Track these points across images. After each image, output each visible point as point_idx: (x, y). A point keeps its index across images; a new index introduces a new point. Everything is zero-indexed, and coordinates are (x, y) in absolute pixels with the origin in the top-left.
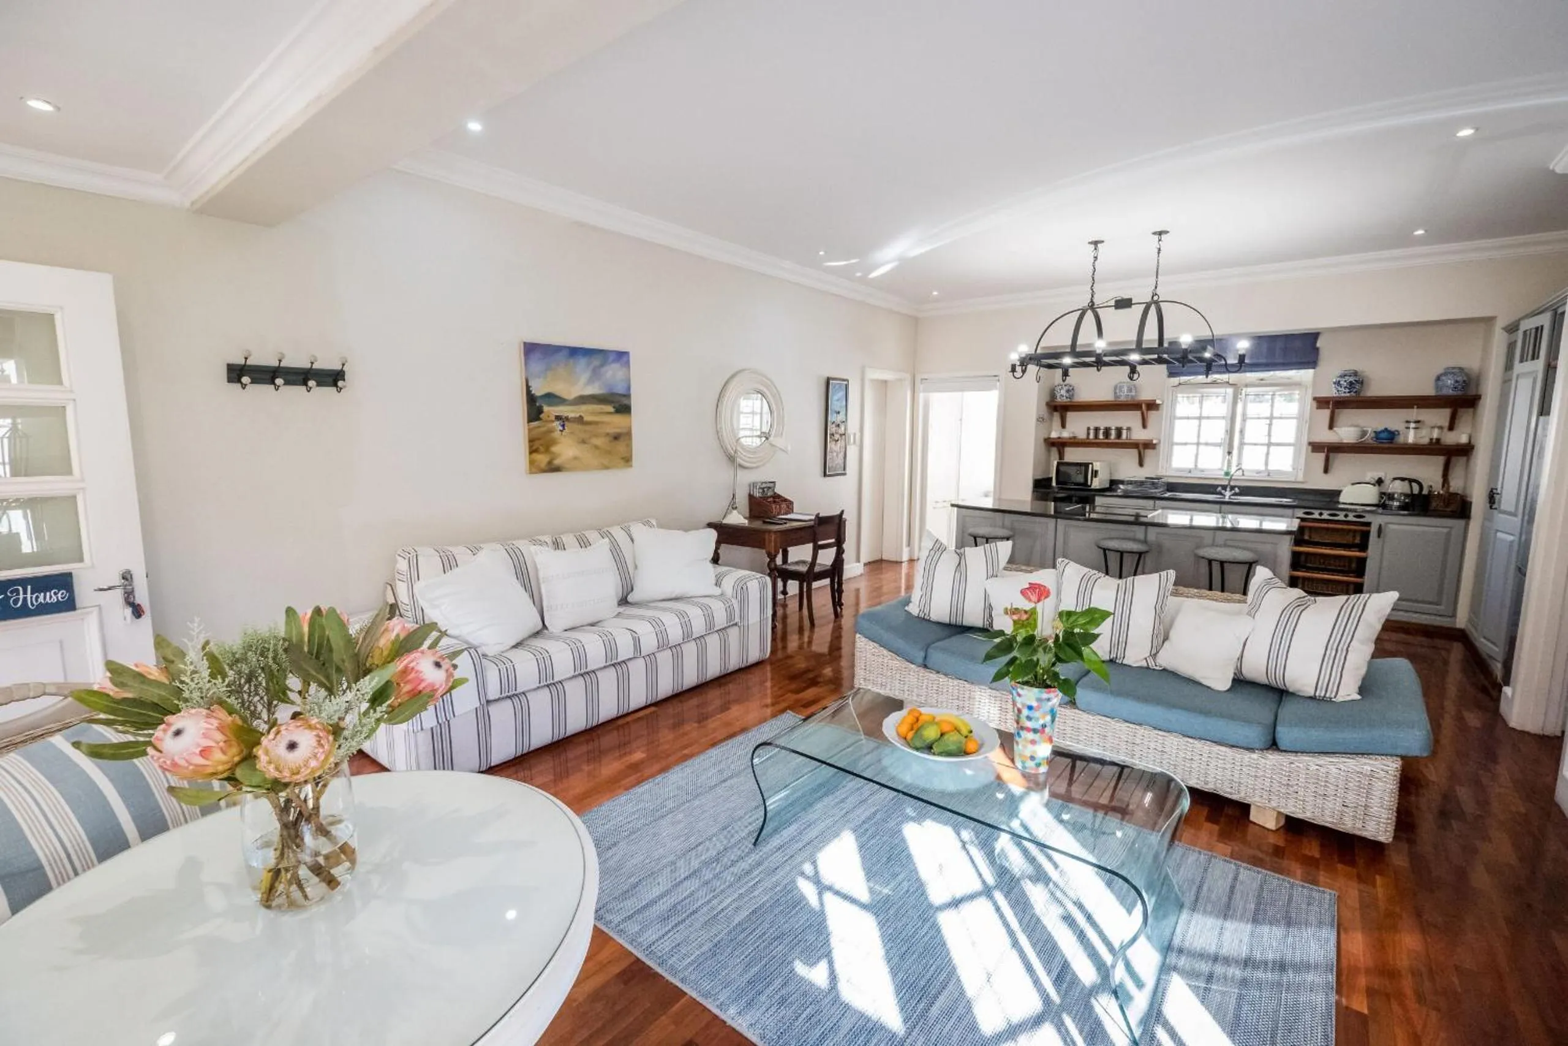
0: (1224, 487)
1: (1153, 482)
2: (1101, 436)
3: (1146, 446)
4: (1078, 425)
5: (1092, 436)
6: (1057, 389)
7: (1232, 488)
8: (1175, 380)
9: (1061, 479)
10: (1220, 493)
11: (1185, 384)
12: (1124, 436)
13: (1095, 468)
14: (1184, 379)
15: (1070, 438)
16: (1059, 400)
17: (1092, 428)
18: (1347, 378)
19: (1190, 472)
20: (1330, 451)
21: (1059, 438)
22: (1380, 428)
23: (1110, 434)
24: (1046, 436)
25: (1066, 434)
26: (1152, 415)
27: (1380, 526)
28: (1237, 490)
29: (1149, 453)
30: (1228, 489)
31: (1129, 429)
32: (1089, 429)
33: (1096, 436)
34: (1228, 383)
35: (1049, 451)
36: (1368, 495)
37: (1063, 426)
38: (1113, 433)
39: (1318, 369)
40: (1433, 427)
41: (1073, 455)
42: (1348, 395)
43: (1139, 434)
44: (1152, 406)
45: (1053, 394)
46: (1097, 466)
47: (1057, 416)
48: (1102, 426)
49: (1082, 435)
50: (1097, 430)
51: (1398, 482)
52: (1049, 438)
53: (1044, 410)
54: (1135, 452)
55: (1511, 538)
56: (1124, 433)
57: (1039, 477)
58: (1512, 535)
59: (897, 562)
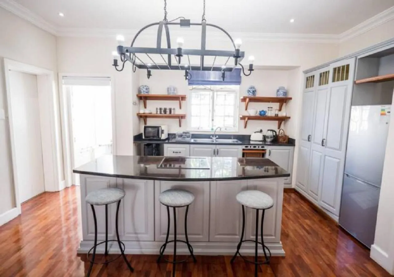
0: (213, 135)
1: (185, 134)
2: (163, 112)
3: (181, 117)
4: (152, 107)
5: (159, 112)
6: (141, 87)
7: (216, 135)
8: (191, 87)
9: (147, 135)
10: (211, 138)
11: (195, 89)
12: (172, 113)
13: (162, 129)
14: (194, 86)
15: (149, 113)
16: (142, 93)
17: (158, 108)
18: (252, 89)
19: (198, 129)
20: (247, 119)
21: (144, 113)
22: (261, 110)
23: (167, 112)
24: (138, 113)
25: (147, 111)
26: (183, 103)
27: (270, 150)
28: (217, 137)
29: (183, 120)
30: (214, 136)
31: (174, 109)
32: (157, 109)
33: (161, 113)
34: (210, 89)
35: (140, 120)
36: (259, 137)
37: (145, 107)
38: (168, 111)
39: (241, 85)
40: (276, 110)
41: (151, 122)
42: (253, 96)
43: (178, 112)
44: (183, 98)
45: (139, 91)
46: (163, 128)
47: (142, 102)
48: (163, 107)
49: (154, 112)
50: (161, 109)
51: (269, 132)
52: (139, 113)
53: (136, 99)
54: (178, 120)
55: (321, 154)
56: (172, 111)
57: (136, 134)
58: (321, 153)
59: (56, 192)
